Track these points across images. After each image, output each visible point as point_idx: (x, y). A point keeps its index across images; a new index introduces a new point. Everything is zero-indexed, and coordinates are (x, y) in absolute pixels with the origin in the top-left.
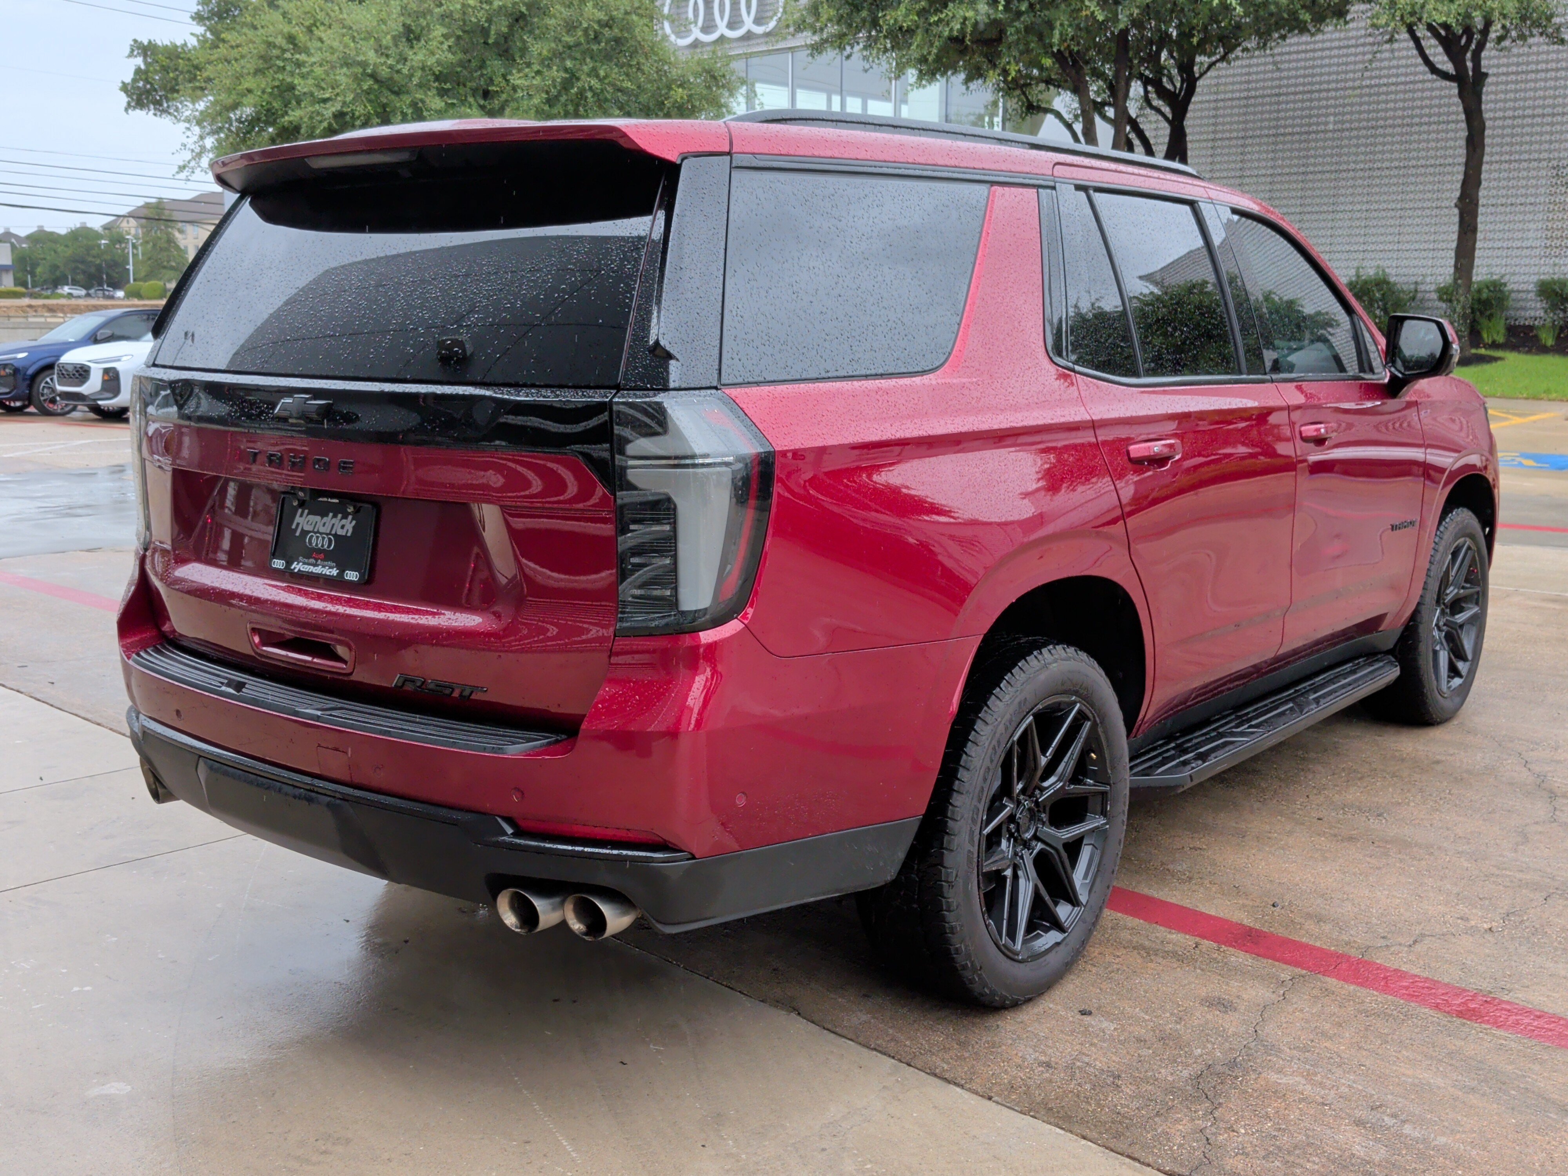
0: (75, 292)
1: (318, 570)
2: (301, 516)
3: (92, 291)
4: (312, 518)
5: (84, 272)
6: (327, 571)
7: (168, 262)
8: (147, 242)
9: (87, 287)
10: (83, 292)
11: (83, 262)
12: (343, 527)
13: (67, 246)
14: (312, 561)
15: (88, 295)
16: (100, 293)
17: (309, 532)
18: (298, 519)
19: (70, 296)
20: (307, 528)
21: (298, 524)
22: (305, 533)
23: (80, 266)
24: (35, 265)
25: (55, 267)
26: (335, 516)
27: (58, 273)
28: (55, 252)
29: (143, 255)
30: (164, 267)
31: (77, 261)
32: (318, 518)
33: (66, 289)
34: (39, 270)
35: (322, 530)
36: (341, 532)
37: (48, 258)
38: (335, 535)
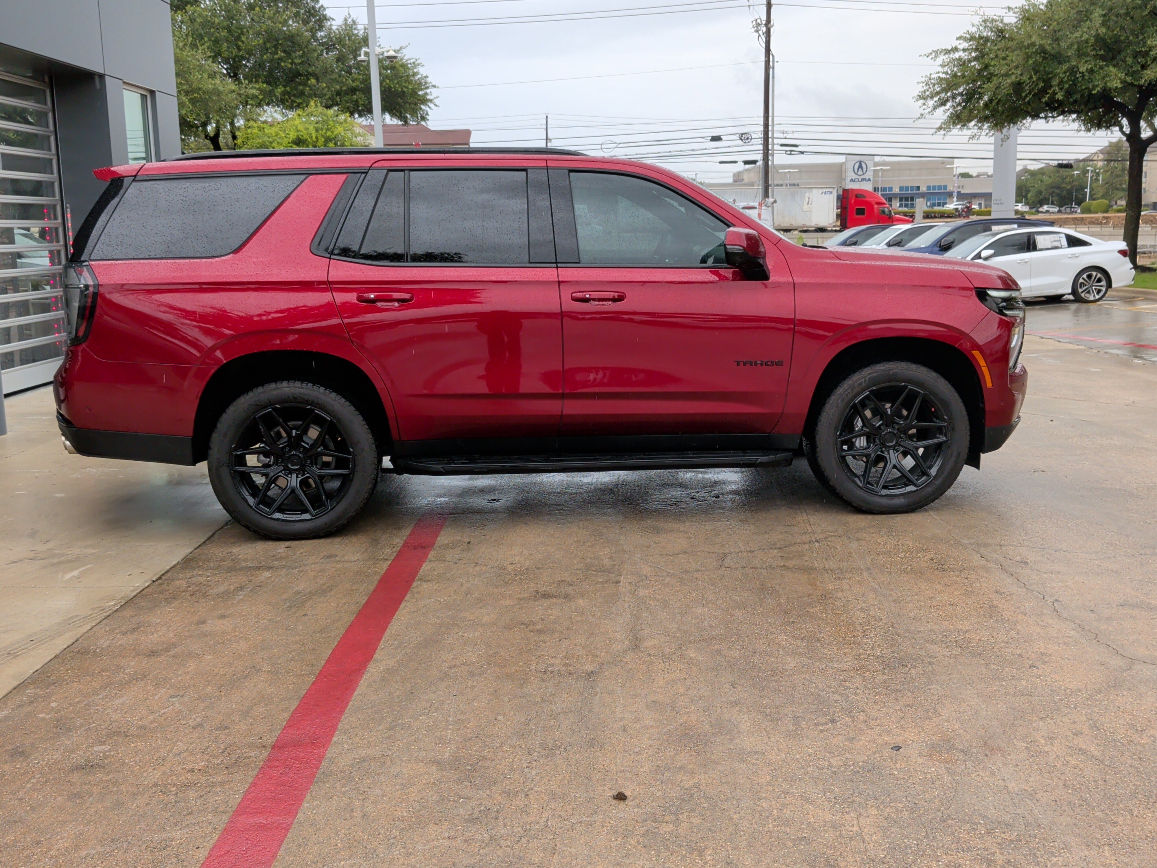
0: (1051, 210)
3: (1063, 209)
5: (1058, 195)
7: (1120, 185)
8: (1108, 171)
9: (1060, 206)
10: (1056, 209)
11: (1058, 188)
13: (1050, 177)
15: (1060, 211)
16: (1068, 210)
19: (1047, 212)
23: (1056, 191)
24: (1028, 191)
25: (1040, 192)
27: (1041, 197)
28: (1042, 181)
29: (1103, 180)
30: (1117, 189)
31: (1053, 187)
33: (1045, 208)
34: (1029, 195)
37: (1036, 186)
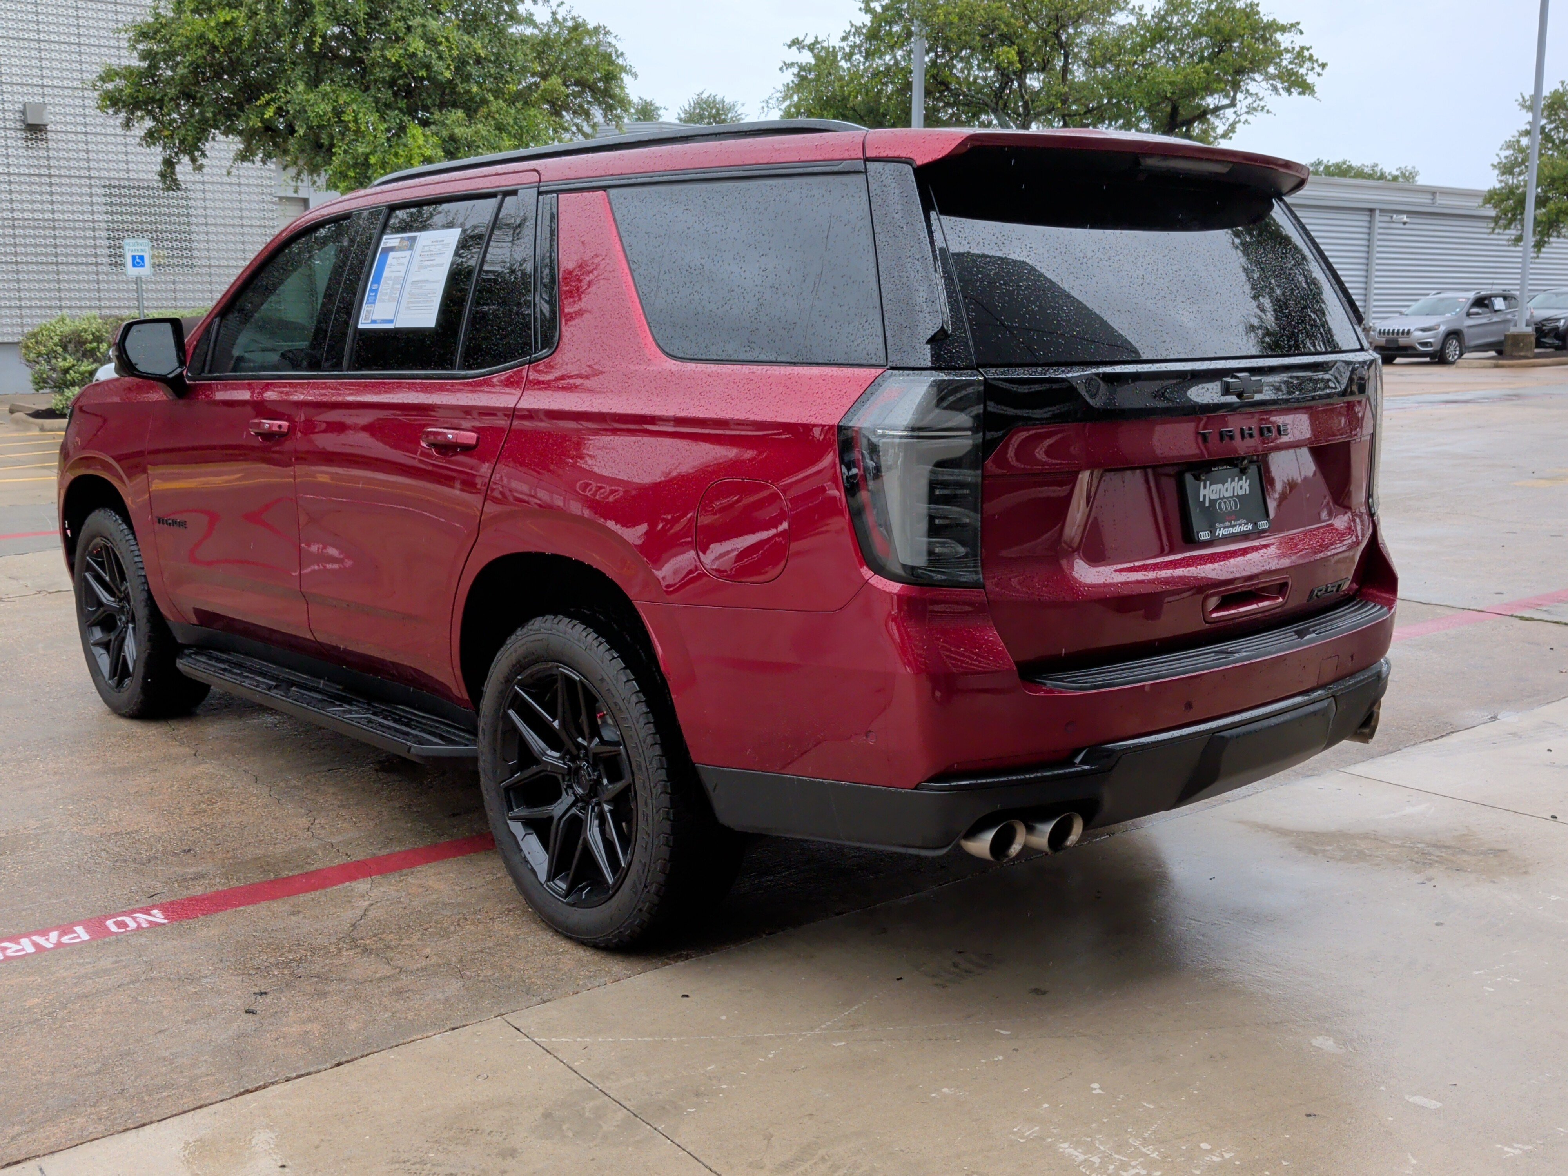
1: (1236, 530)
2: (1205, 487)
4: (1215, 487)
6: (1244, 528)
12: (1241, 487)
14: (1227, 524)
17: (1216, 500)
18: (1202, 492)
20: (1213, 497)
21: (1204, 496)
22: (1213, 502)
26: (1233, 480)
32: (1220, 486)
35: (1227, 495)
36: (1241, 492)
38: (1238, 496)
